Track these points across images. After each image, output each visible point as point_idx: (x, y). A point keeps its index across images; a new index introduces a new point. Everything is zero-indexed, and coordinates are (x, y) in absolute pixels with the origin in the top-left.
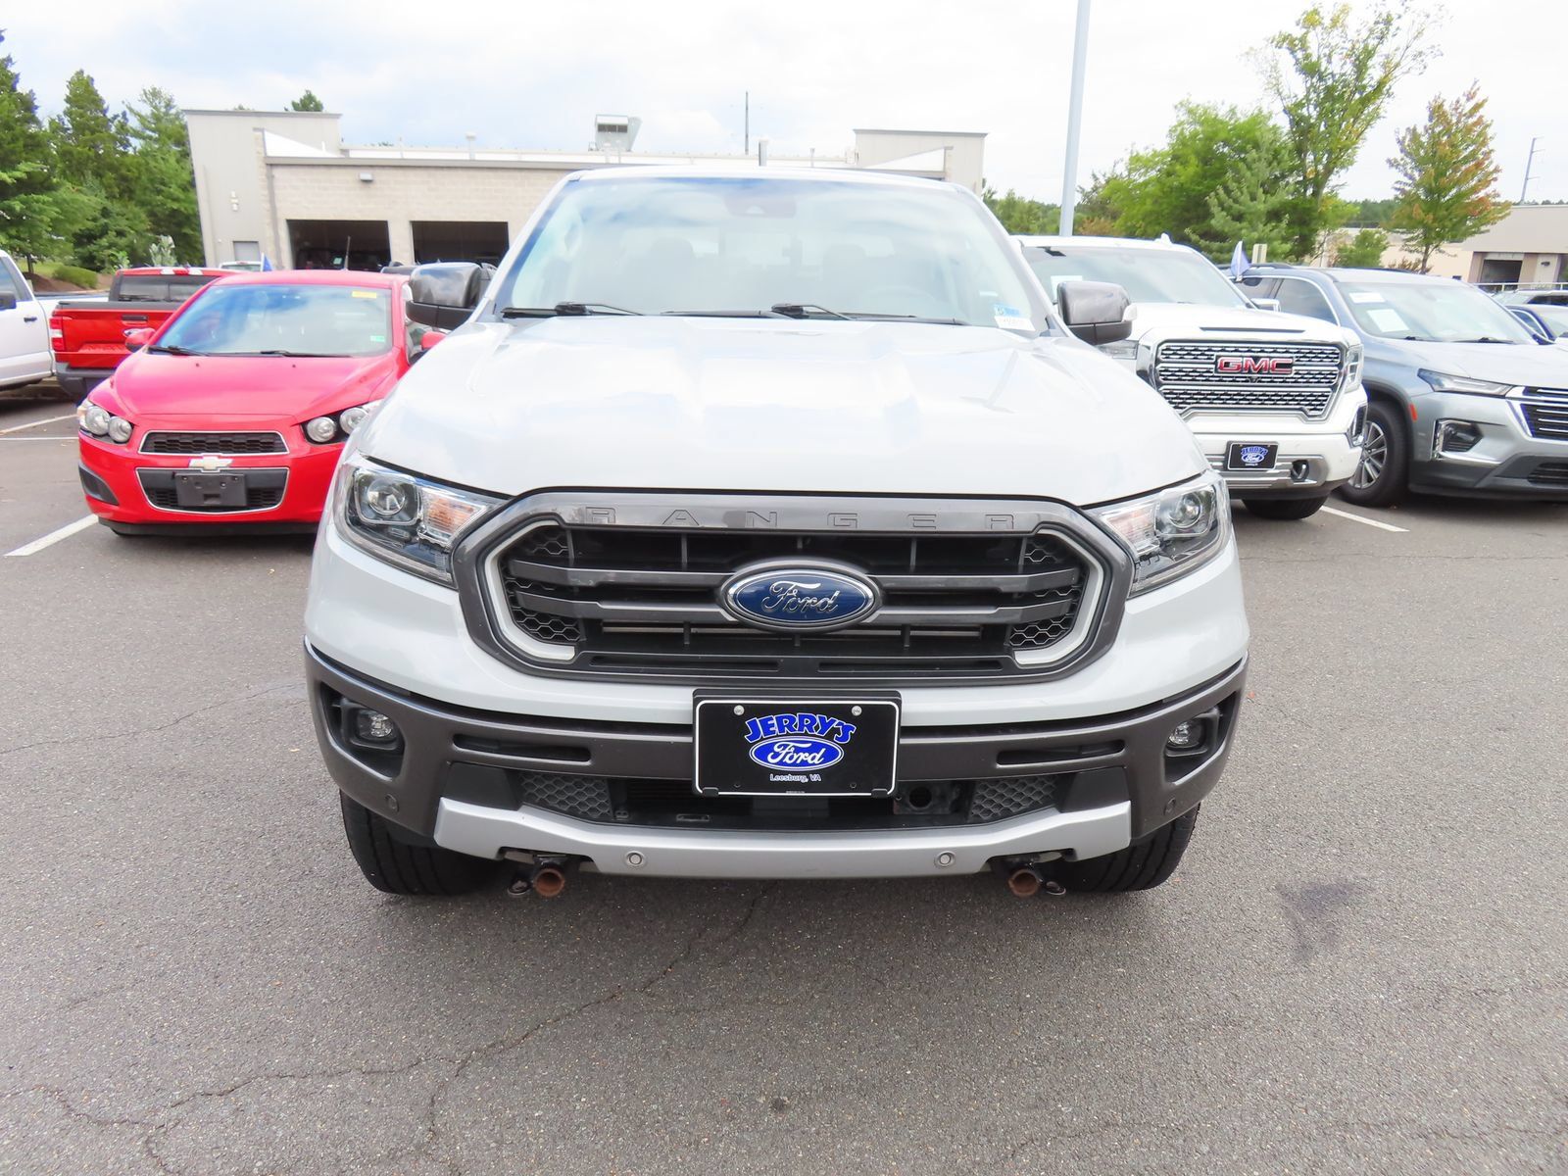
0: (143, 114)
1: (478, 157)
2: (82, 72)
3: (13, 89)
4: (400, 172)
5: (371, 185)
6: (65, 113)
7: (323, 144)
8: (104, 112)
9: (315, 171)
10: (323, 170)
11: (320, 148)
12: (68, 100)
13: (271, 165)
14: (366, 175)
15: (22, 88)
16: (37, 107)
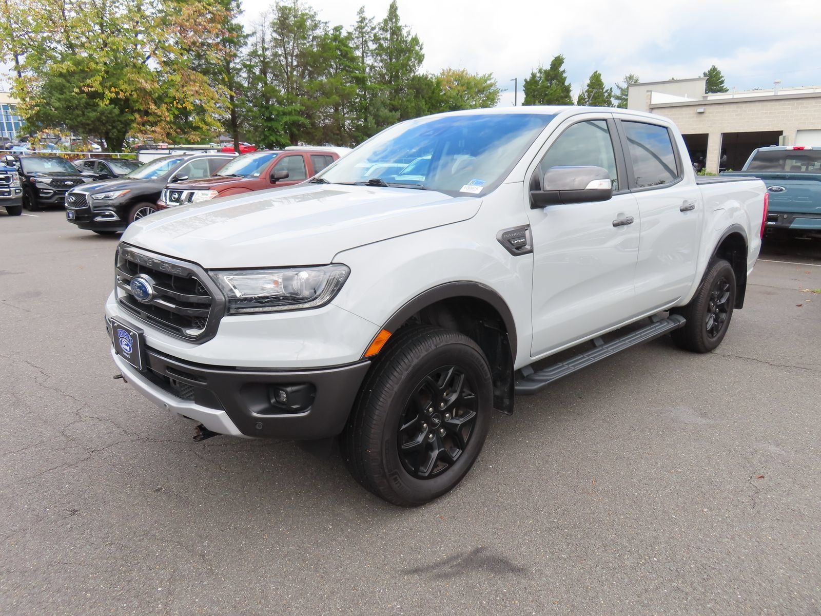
0: (623, 88)
1: (780, 93)
2: (597, 72)
3: (563, 83)
4: (721, 106)
5: (703, 115)
6: (586, 91)
7: (686, 95)
8: (603, 89)
9: (674, 110)
10: (678, 109)
11: (684, 96)
12: (588, 85)
13: (652, 108)
14: (701, 110)
15: (566, 83)
16: (571, 91)
